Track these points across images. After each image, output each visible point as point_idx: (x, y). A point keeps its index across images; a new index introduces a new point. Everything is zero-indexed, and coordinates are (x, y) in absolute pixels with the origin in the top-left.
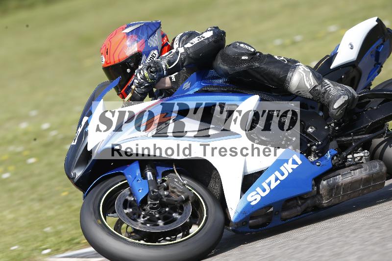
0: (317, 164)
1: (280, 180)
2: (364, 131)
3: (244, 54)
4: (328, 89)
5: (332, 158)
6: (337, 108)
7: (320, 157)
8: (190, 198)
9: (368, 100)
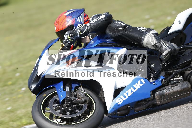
0: (154, 84)
1: (133, 92)
2: (180, 66)
3: (119, 27)
4: (162, 45)
5: (162, 81)
6: (164, 55)
7: (155, 80)
8: (87, 101)
9: (184, 50)
